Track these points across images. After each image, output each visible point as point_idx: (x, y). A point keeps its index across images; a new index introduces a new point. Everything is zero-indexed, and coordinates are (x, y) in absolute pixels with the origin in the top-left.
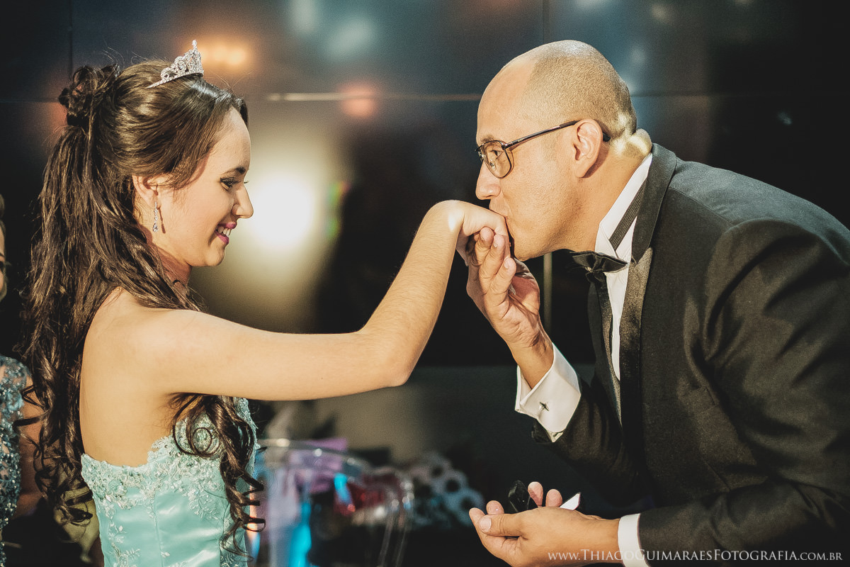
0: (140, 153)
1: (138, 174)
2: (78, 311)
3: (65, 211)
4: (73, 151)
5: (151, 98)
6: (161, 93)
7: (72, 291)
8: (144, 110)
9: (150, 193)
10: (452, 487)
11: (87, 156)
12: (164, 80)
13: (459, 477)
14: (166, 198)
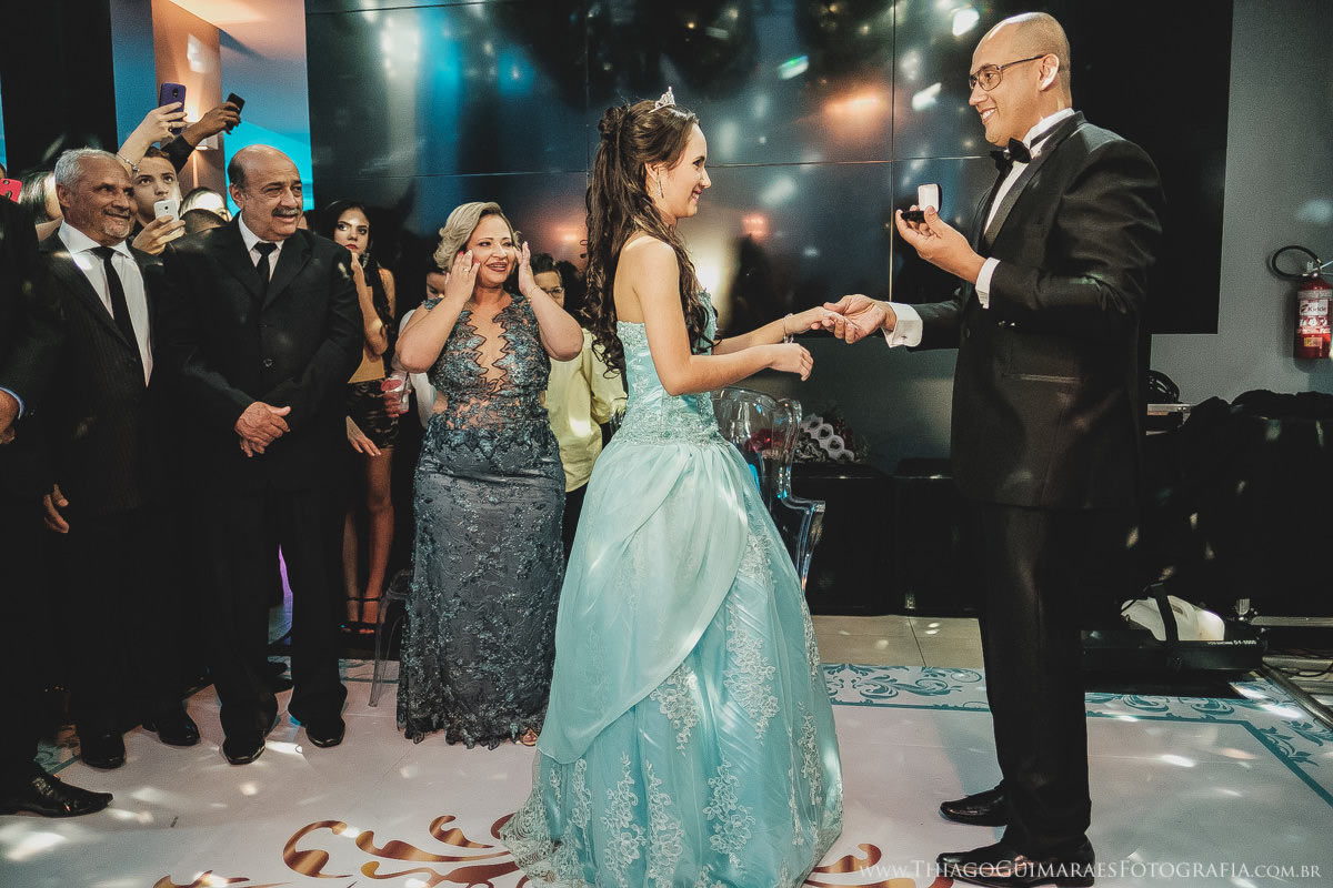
0: (648, 150)
1: (648, 162)
2: (614, 248)
3: (606, 190)
4: (608, 157)
5: (649, 119)
6: (656, 115)
7: (611, 235)
8: (646, 125)
9: (655, 173)
10: (824, 434)
11: (618, 159)
12: (657, 108)
13: (830, 427)
14: (664, 175)
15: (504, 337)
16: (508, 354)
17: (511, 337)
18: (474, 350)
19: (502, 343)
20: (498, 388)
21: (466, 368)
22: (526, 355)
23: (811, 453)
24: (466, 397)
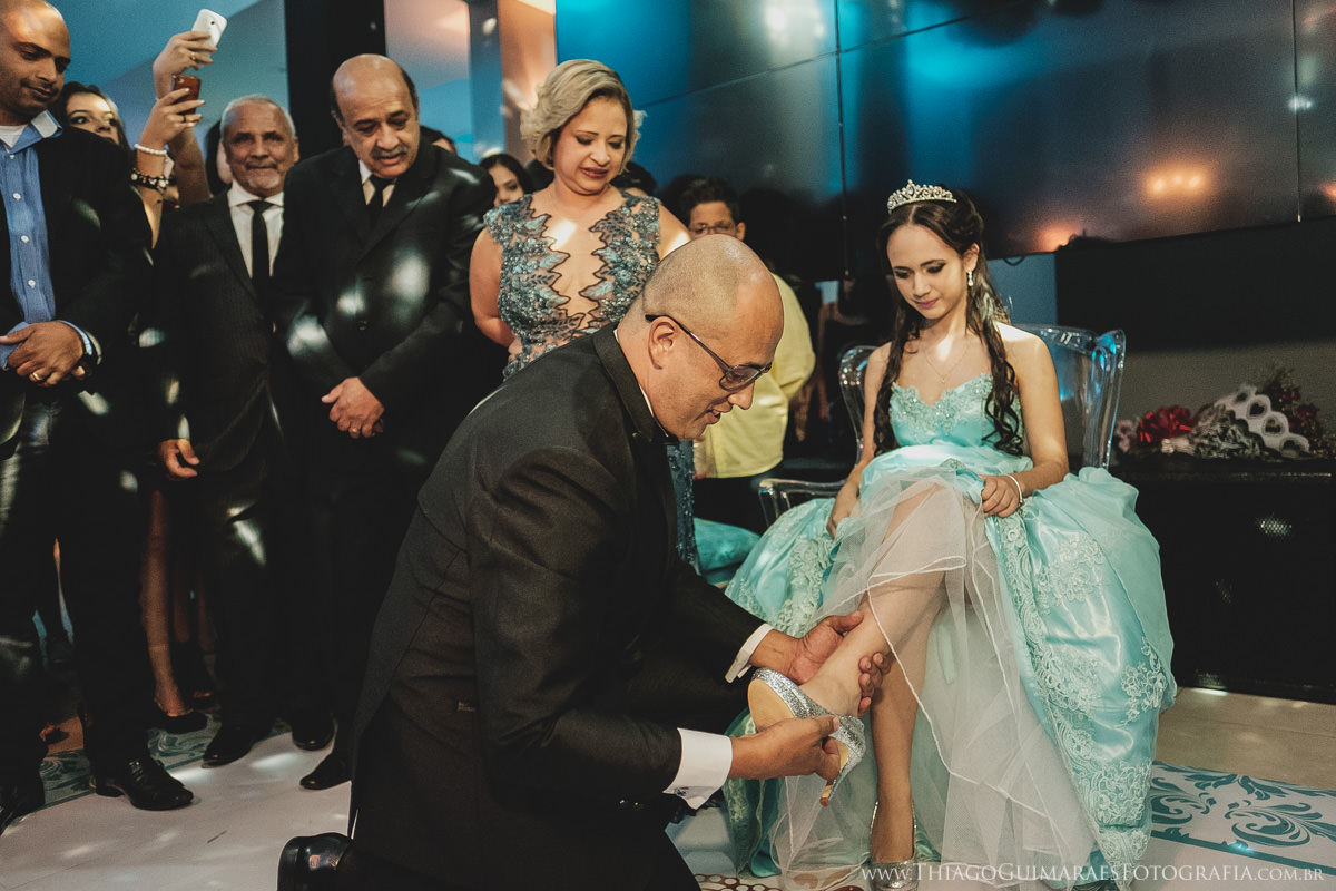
10: (1257, 410)
13: (1265, 400)
15: (601, 257)
16: (604, 279)
17: (611, 256)
18: (550, 271)
19: (597, 264)
20: (585, 324)
21: (538, 296)
22: (630, 283)
23: (1235, 441)
24: (540, 336)
